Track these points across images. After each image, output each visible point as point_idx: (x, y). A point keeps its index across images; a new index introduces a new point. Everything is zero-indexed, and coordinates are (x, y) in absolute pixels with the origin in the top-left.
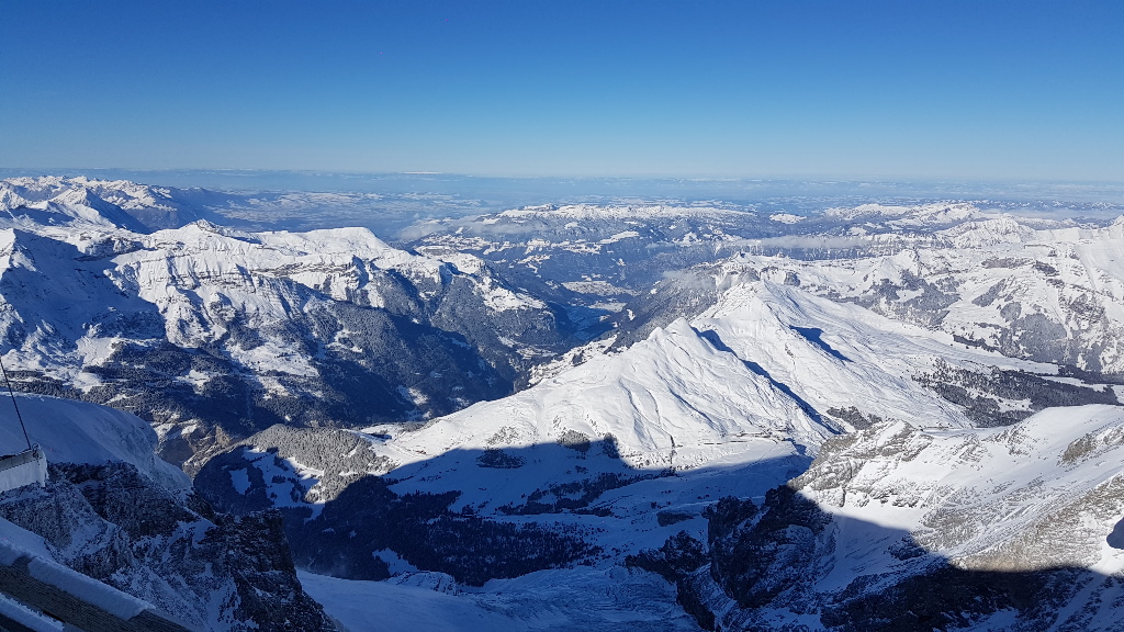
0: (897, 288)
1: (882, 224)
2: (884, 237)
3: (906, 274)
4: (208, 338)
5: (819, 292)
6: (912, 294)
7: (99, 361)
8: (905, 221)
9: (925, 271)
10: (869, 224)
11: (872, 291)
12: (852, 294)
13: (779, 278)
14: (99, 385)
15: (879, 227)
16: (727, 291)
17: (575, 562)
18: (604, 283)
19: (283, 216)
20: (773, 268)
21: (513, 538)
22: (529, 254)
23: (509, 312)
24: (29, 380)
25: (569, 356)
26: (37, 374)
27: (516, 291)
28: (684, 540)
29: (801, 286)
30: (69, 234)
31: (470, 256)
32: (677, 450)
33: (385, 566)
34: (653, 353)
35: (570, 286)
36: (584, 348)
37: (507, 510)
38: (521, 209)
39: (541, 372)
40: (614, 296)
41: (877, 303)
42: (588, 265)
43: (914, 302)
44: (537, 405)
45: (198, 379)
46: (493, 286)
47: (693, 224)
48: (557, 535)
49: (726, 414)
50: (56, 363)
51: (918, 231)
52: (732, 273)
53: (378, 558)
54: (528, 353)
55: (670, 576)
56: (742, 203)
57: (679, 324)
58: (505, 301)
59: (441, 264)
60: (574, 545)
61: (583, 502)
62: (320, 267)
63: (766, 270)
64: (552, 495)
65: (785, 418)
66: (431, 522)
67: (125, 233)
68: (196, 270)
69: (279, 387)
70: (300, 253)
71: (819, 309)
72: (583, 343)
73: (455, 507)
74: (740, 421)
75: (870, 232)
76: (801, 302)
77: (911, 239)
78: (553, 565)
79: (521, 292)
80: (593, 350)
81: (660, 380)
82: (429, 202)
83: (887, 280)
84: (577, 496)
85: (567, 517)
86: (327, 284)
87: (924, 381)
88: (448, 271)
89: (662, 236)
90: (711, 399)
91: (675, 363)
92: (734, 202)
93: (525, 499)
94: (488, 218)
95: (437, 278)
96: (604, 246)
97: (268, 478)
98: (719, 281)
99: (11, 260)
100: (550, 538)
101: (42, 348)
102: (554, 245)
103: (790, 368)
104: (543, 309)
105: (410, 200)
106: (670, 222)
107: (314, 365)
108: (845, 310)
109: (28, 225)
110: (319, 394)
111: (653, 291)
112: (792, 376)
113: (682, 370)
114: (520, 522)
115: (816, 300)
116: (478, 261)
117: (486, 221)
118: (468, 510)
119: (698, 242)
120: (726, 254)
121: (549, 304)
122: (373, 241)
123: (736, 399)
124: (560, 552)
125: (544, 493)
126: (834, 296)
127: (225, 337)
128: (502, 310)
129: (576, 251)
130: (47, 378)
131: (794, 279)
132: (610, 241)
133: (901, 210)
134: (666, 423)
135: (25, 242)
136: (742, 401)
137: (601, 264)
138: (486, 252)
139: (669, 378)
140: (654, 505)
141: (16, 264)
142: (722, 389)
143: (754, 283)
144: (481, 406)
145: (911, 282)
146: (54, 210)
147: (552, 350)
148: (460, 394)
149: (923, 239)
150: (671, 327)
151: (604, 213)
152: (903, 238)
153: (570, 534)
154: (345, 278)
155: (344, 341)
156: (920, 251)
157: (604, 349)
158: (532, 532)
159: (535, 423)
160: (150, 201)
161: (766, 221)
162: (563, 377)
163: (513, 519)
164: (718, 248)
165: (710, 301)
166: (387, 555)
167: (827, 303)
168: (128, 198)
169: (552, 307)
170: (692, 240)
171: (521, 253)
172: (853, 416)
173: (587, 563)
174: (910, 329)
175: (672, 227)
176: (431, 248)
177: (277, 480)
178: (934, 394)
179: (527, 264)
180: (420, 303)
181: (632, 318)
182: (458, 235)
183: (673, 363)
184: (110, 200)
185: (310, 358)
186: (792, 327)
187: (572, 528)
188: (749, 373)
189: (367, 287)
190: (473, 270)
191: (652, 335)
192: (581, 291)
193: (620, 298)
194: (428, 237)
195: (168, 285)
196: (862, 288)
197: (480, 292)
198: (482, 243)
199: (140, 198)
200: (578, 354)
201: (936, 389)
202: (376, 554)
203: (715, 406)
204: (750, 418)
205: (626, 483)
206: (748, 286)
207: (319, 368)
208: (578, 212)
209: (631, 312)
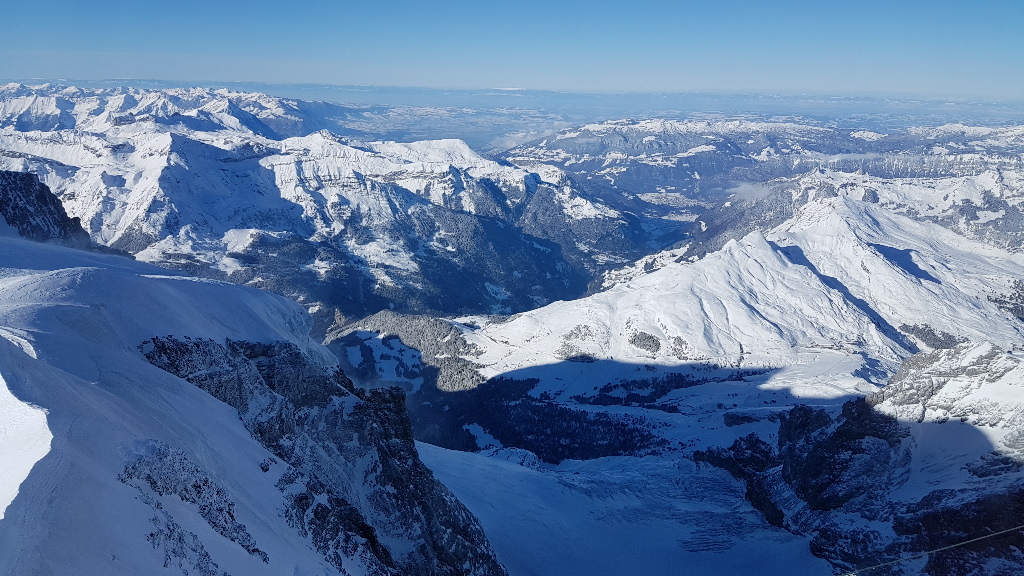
0: (979, 209)
1: (965, 145)
2: (966, 157)
3: (988, 196)
4: (329, 233)
5: (897, 211)
6: (992, 216)
7: (240, 249)
8: (989, 141)
9: (1007, 193)
10: (951, 144)
11: (951, 211)
12: (931, 213)
13: (858, 194)
14: (240, 268)
15: (963, 147)
16: (805, 206)
17: (642, 452)
18: (677, 195)
19: (390, 127)
20: (852, 184)
21: (585, 425)
22: (607, 166)
23: (586, 220)
24: (183, 261)
25: (640, 264)
26: (189, 257)
27: (593, 201)
28: (753, 441)
29: (879, 203)
30: (215, 138)
31: (552, 168)
32: (745, 356)
33: (473, 438)
34: (726, 264)
35: (646, 197)
36: (656, 256)
37: (580, 399)
38: (602, 123)
39: (614, 277)
40: (687, 207)
41: (956, 223)
42: (664, 177)
43: (995, 222)
44: (611, 308)
45: (322, 267)
46: (573, 196)
47: (772, 140)
48: (627, 425)
49: (797, 325)
50: (206, 249)
51: (1002, 153)
52: (810, 188)
53: (468, 430)
54: (602, 259)
55: (738, 474)
56: (825, 120)
57: (753, 237)
58: (584, 210)
59: (526, 174)
60: (642, 435)
61: (652, 398)
62: (421, 175)
63: (844, 186)
64: (622, 389)
65: (856, 331)
66: (513, 403)
67: (261, 139)
68: (320, 173)
69: (387, 278)
70: (405, 162)
71: (897, 227)
72: (655, 251)
73: (535, 393)
74: (810, 332)
75: (952, 151)
76: (879, 220)
77: (996, 159)
78: (621, 452)
79: (599, 202)
80: (665, 257)
81: (731, 290)
82: (517, 117)
83: (968, 201)
84: (646, 392)
85: (635, 411)
86: (427, 189)
87: (1001, 302)
88: (533, 181)
89: (739, 151)
90: (782, 311)
91: (748, 274)
92: (815, 118)
93: (597, 392)
94: (570, 131)
95: (522, 187)
96: (681, 160)
97: (377, 355)
98: (796, 196)
99: (169, 160)
100: (620, 428)
101: (193, 235)
102: (631, 157)
103: (865, 283)
104: (618, 219)
105: (500, 115)
106: (749, 137)
107: (416, 261)
108: (924, 228)
109: (181, 129)
110: (419, 286)
111: (728, 204)
112: (866, 291)
113: (754, 281)
114: (592, 410)
115: (893, 217)
116: (559, 172)
117: (568, 135)
118: (545, 396)
119: (776, 157)
120: (804, 169)
121: (625, 214)
122: (466, 151)
123: (808, 311)
124: (627, 441)
125: (615, 387)
126: (912, 214)
127: (344, 232)
128: (580, 218)
129: (653, 163)
130: (198, 261)
131: (873, 196)
132: (685, 155)
133: (985, 130)
134: (736, 331)
135: (180, 145)
136: (813, 313)
137: (676, 176)
138: (567, 164)
139: (742, 288)
140: (720, 406)
141: (172, 163)
142: (793, 301)
143: (834, 198)
144: (558, 304)
145: (992, 203)
146: (203, 117)
147: (626, 256)
148: (539, 293)
149: (1007, 161)
150: (746, 240)
151: (682, 127)
152: (986, 159)
153: (639, 427)
154: (442, 185)
155: (441, 241)
156: (1005, 173)
157: (676, 258)
158: (603, 420)
159: (608, 323)
160: (280, 111)
161: (847, 138)
162: (637, 282)
163: (587, 408)
164: (796, 163)
165: (784, 216)
166: (475, 429)
167: (905, 221)
168: (262, 108)
169: (627, 217)
170: (769, 153)
171: (599, 165)
172: (926, 333)
173: (654, 453)
174: (989, 250)
175: (751, 142)
176: (518, 159)
177: (382, 357)
178: (1010, 315)
179: (604, 175)
180: (506, 208)
181: (704, 229)
182: (542, 148)
183: (745, 274)
184: (247, 109)
185: (412, 254)
186: (869, 245)
187: (642, 421)
188: (823, 287)
189: (462, 194)
190: (554, 180)
191: (725, 247)
192: (655, 201)
193: (694, 210)
194: (515, 149)
195: (296, 186)
196: (942, 207)
197: (560, 201)
198: (563, 155)
199: (272, 110)
200: (650, 261)
201: (1010, 310)
202: (465, 427)
203: (787, 318)
204: (822, 330)
205: (693, 384)
206: (827, 201)
207: (420, 263)
208: (656, 126)
209: (703, 224)
